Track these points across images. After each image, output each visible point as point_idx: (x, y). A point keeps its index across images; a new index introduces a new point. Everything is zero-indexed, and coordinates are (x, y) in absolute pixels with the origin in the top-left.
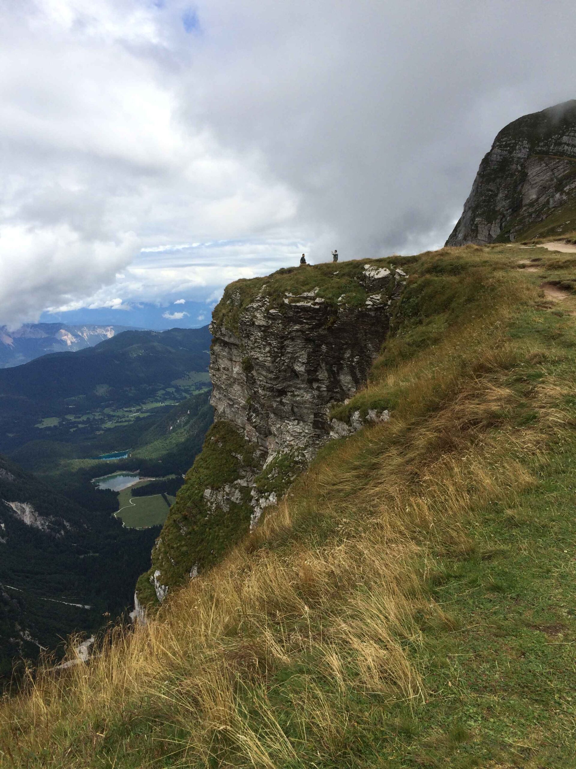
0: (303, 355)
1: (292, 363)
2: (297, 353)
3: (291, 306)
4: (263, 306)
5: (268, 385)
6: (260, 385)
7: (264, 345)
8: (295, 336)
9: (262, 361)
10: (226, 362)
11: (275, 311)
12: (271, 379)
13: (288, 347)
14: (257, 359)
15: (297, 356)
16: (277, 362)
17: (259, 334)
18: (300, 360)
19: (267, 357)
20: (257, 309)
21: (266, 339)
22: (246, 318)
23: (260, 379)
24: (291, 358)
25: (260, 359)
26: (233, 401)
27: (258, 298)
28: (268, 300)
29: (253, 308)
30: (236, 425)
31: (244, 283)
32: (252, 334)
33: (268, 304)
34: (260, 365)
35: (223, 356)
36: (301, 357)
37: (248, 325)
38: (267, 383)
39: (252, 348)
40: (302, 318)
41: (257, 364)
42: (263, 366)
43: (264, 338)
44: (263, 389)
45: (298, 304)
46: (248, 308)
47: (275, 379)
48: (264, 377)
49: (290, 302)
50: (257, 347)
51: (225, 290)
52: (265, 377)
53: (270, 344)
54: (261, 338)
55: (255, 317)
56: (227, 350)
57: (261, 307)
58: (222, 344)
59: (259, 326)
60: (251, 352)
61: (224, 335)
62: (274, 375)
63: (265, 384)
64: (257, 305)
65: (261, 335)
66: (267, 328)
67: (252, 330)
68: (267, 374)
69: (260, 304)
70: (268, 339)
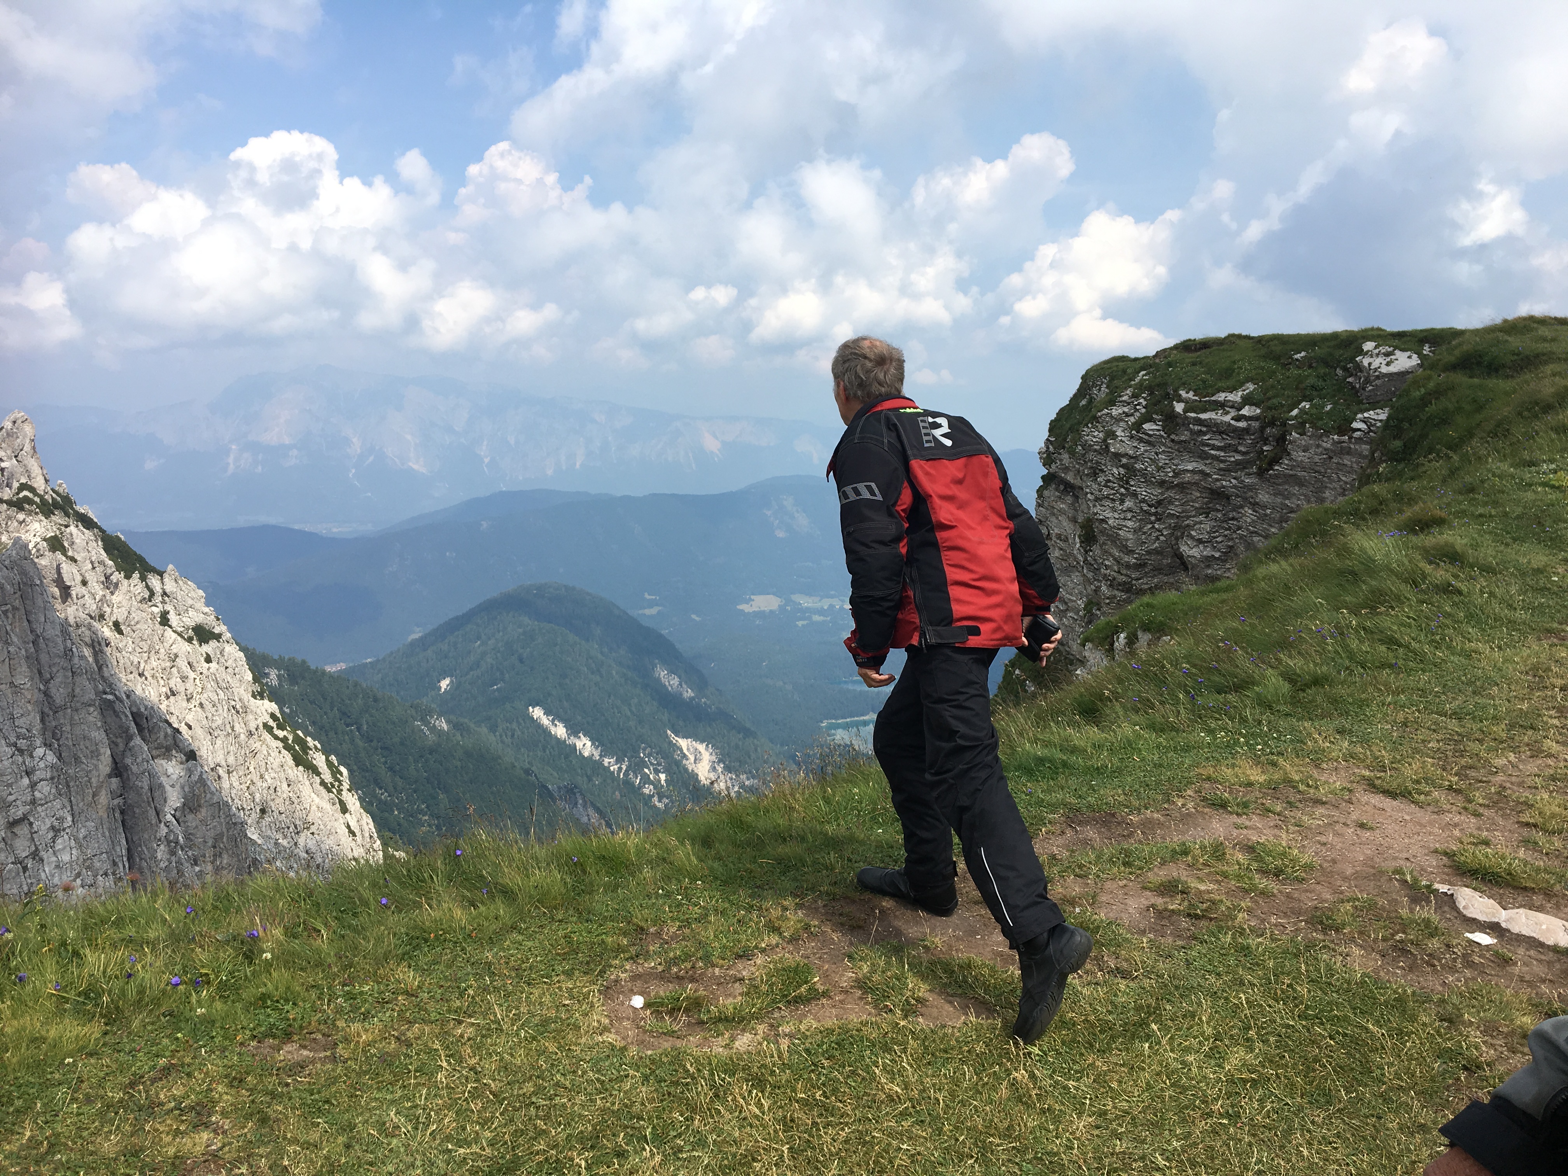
0: (1201, 523)
1: (1177, 539)
2: (1188, 517)
3: (1187, 418)
4: (1132, 415)
5: (1121, 577)
6: (1106, 575)
7: (1122, 494)
8: (1189, 483)
9: (1114, 527)
10: (1065, 524)
11: (1155, 427)
12: (1128, 566)
13: (1171, 503)
14: (1105, 521)
15: (1188, 526)
16: (1144, 533)
17: (1115, 471)
18: (1193, 533)
19: (1125, 519)
20: (1118, 420)
21: (1127, 483)
22: (1094, 437)
23: (1107, 563)
24: (1176, 527)
25: (1111, 522)
26: (1066, 603)
27: (1125, 398)
28: (1144, 403)
29: (1112, 417)
31: (1120, 364)
32: (1102, 471)
33: (1143, 410)
34: (1108, 535)
36: (1197, 526)
37: (1095, 451)
38: (1119, 572)
39: (1097, 499)
40: (1208, 445)
41: (1103, 532)
42: (1114, 539)
43: (1124, 481)
44: (1110, 585)
45: (1203, 416)
46: (1100, 417)
47: (1137, 567)
48: (1115, 559)
49: (1185, 411)
50: (1108, 497)
52: (1118, 561)
53: (1135, 495)
54: (1121, 479)
55: (1112, 434)
56: (1069, 499)
57: (1127, 415)
58: (1062, 487)
59: (1117, 456)
60: (1094, 506)
61: (1066, 469)
62: (1136, 558)
63: (1115, 574)
64: (1120, 411)
65: (1119, 474)
66: (1133, 461)
67: (1103, 462)
68: (1122, 555)
69: (1126, 410)
70: (1132, 483)
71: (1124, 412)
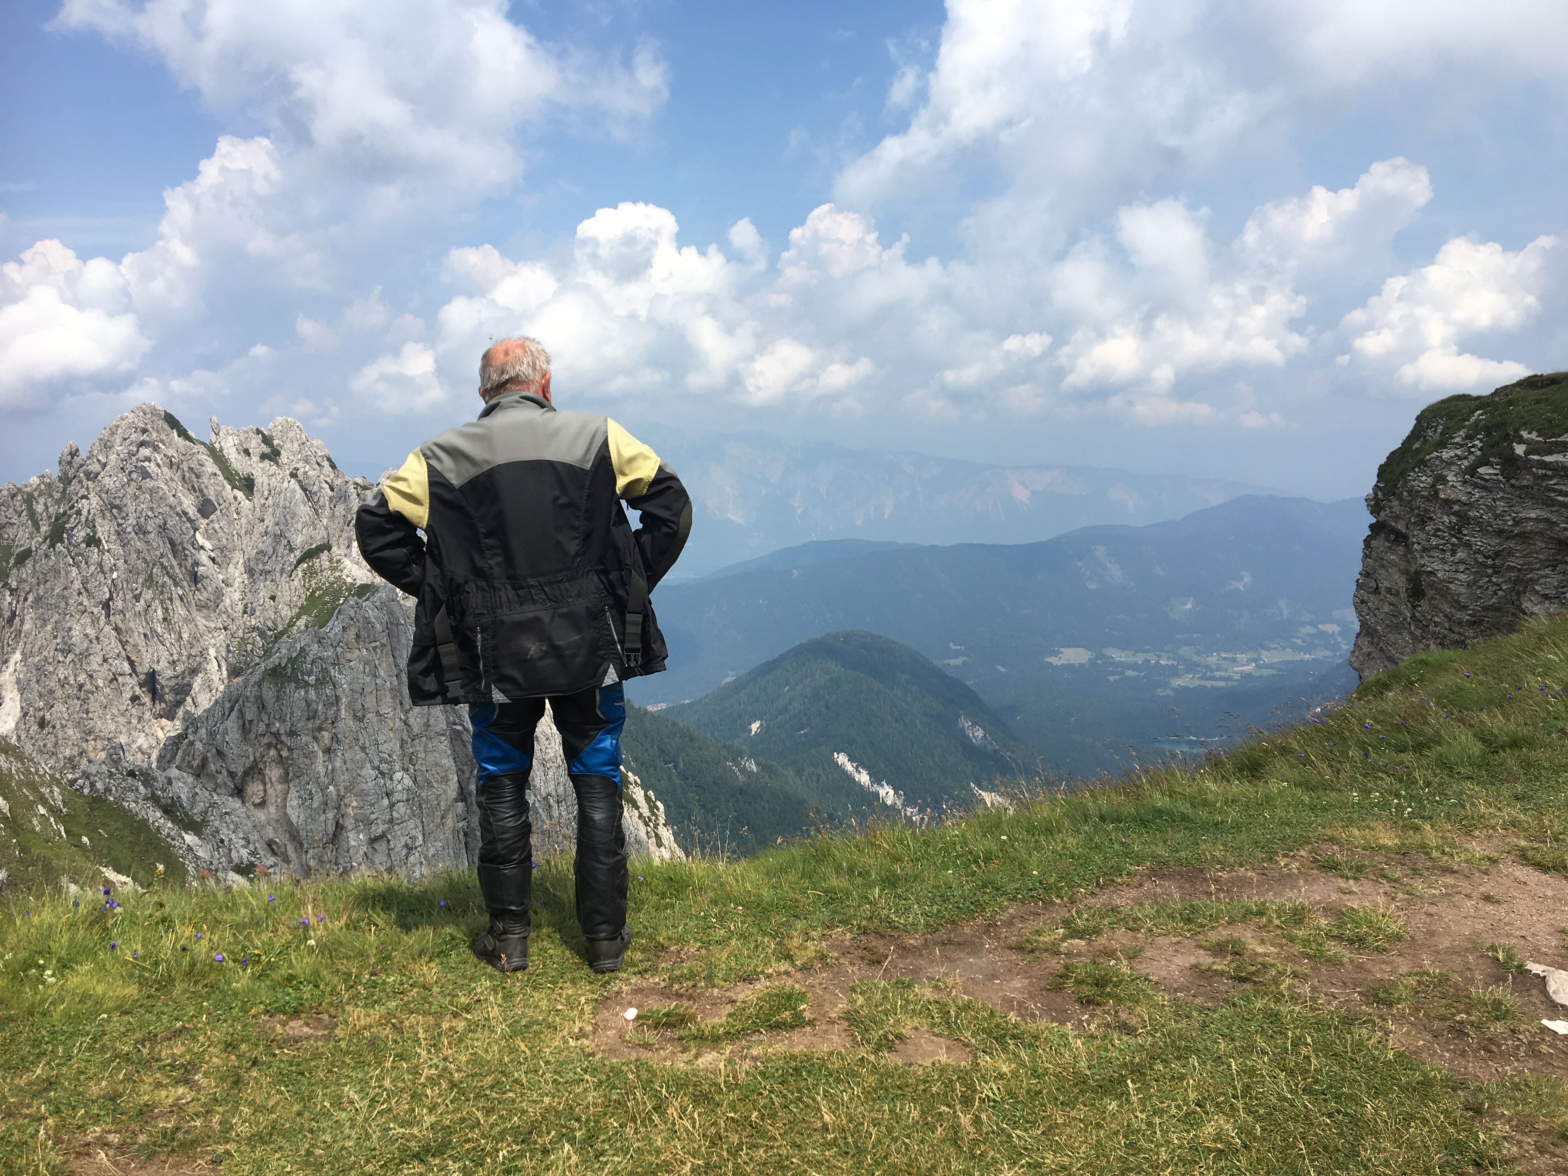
0: (1546, 576)
1: (1519, 594)
2: (1532, 570)
3: (1530, 460)
4: (1466, 458)
5: (1453, 635)
6: (1435, 632)
7: (1453, 545)
8: (1532, 532)
9: (1444, 580)
10: (1396, 577)
11: (1491, 471)
12: (1460, 623)
13: (1510, 554)
14: (1432, 573)
15: (1531, 579)
16: (1480, 587)
17: (1446, 519)
18: (1537, 588)
19: (1456, 571)
20: (1449, 463)
21: (1460, 532)
22: (1422, 482)
23: (1436, 619)
24: (1517, 582)
25: (1440, 575)
27: (1458, 440)
28: (1480, 445)
29: (1442, 460)
32: (1431, 519)
33: (1479, 453)
34: (1437, 589)
35: (1392, 564)
36: (1542, 580)
37: (1423, 497)
38: (1450, 630)
39: (1424, 550)
40: (1555, 491)
41: (1431, 585)
42: (1445, 593)
43: (1456, 530)
45: (1548, 459)
46: (1429, 460)
47: (1471, 624)
48: (1445, 616)
49: (1527, 453)
50: (1436, 547)
52: (1449, 618)
53: (1468, 545)
54: (1452, 528)
55: (1443, 480)
56: (1401, 550)
57: (1460, 458)
58: (1392, 537)
59: (1448, 502)
60: (1422, 557)
61: (1397, 518)
62: (1470, 615)
63: (1446, 632)
64: (1452, 454)
65: (1450, 522)
66: (1466, 508)
67: (1432, 509)
68: (1453, 610)
69: (1459, 452)
70: (1465, 532)
71: (1456, 455)
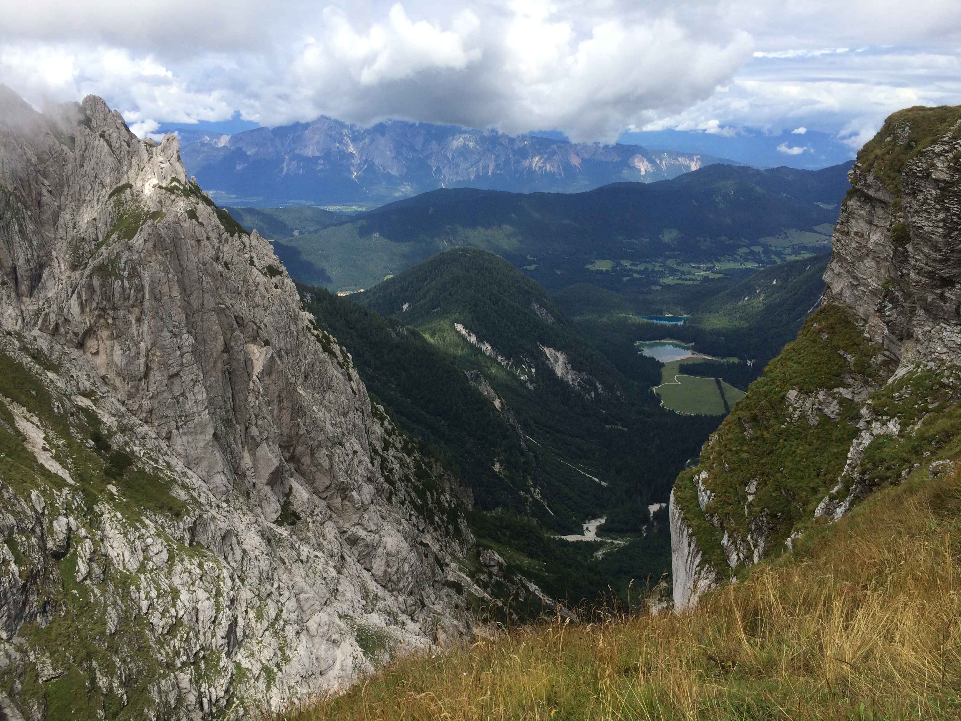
4: (950, 151)
5: (928, 268)
6: (915, 266)
7: (937, 209)
9: (928, 233)
10: (862, 225)
12: (934, 260)
14: (921, 228)
16: (951, 238)
17: (934, 192)
19: (937, 227)
20: (939, 155)
21: (943, 201)
22: (918, 167)
23: (917, 257)
25: (926, 229)
26: (858, 280)
27: (946, 139)
29: (934, 152)
30: (855, 314)
31: (921, 112)
32: (921, 191)
34: (922, 238)
35: (861, 217)
37: (918, 177)
38: (926, 264)
39: (916, 212)
41: (918, 236)
42: (927, 240)
43: (940, 200)
44: (918, 273)
46: (924, 152)
47: (941, 261)
48: (925, 255)
50: (926, 211)
51: (886, 121)
52: (927, 256)
53: (948, 209)
54: (935, 198)
55: (933, 166)
56: (868, 207)
57: (947, 152)
58: (862, 199)
59: (937, 181)
60: (912, 217)
61: (869, 187)
62: (942, 255)
63: (923, 265)
64: (941, 148)
65: (937, 194)
66: (948, 185)
67: (923, 185)
68: (931, 252)
69: (946, 148)
70: (947, 201)
71: (944, 149)
